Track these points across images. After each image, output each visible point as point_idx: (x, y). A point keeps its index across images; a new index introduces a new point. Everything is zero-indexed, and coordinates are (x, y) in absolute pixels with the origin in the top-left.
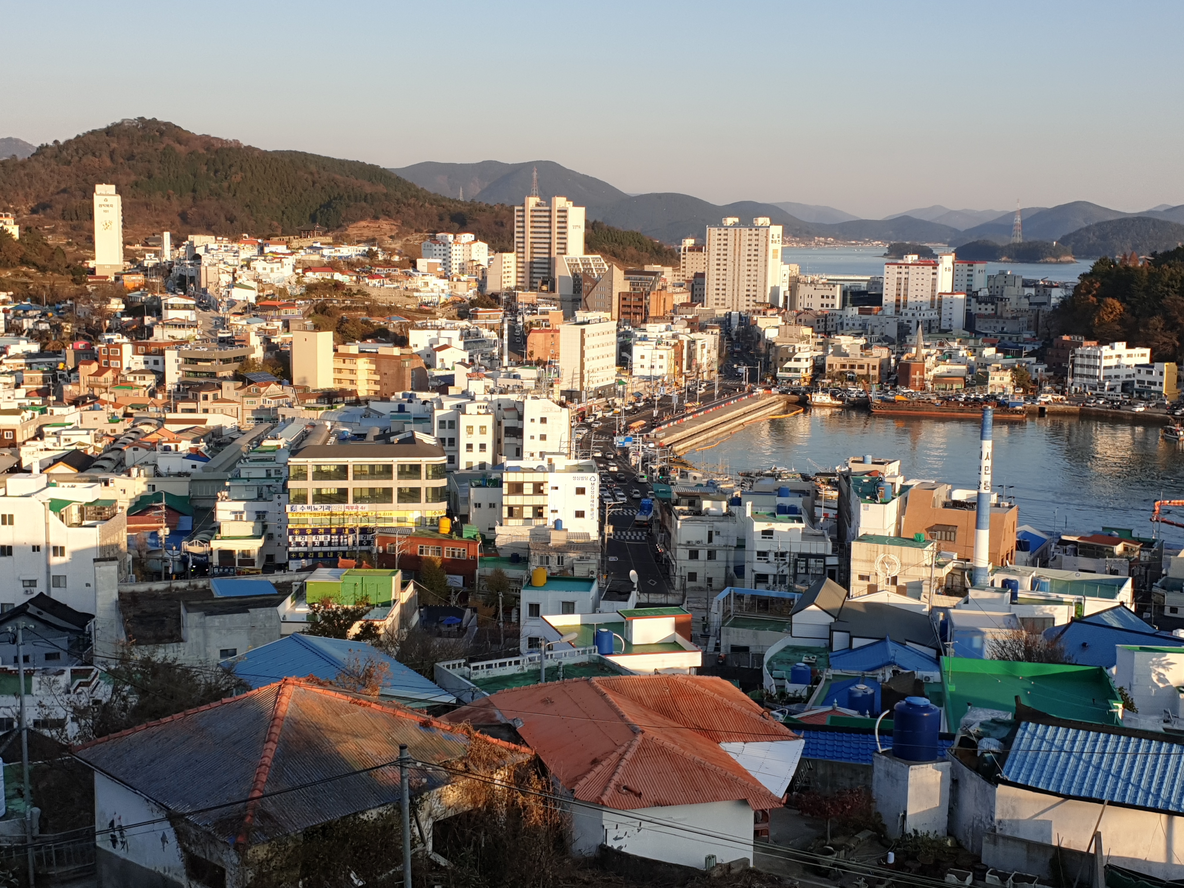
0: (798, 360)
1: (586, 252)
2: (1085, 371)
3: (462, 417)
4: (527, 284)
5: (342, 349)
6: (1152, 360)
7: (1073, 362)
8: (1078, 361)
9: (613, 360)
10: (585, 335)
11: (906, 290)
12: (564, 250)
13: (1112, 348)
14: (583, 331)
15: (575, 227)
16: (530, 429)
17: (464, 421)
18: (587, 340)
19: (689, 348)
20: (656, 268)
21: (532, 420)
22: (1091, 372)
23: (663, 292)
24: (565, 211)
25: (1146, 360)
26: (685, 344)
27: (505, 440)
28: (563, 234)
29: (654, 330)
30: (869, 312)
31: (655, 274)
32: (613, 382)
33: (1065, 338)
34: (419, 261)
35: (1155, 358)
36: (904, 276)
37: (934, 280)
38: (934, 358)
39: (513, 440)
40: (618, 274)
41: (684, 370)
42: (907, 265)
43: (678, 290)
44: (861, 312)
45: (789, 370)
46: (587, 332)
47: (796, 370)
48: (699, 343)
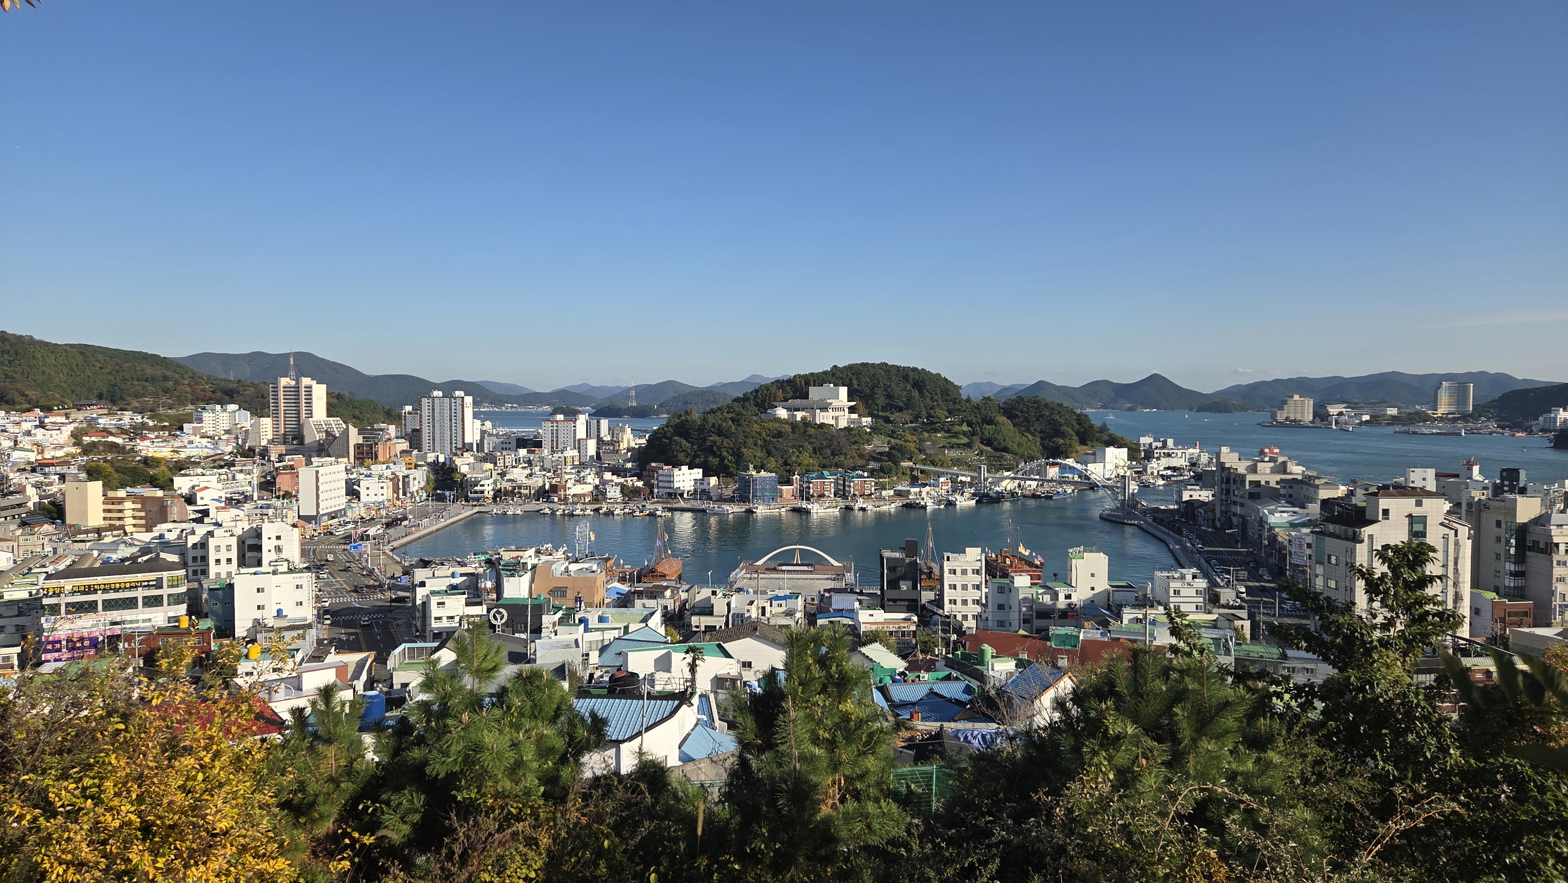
0: (483, 485)
1: (328, 416)
2: (666, 485)
3: (210, 539)
4: (282, 440)
5: (111, 494)
6: (703, 476)
7: (657, 479)
8: (661, 478)
9: (344, 491)
10: (319, 475)
11: (557, 437)
12: (310, 414)
13: (680, 470)
14: (317, 472)
15: (318, 398)
16: (267, 545)
17: (212, 543)
18: (321, 479)
19: (404, 481)
20: (383, 425)
21: (269, 538)
22: (668, 485)
23: (388, 443)
24: (311, 387)
25: (700, 476)
26: (401, 478)
27: (249, 554)
28: (309, 404)
29: (377, 469)
30: (533, 452)
31: (382, 430)
32: (343, 507)
33: (653, 464)
34: (185, 425)
35: (705, 474)
36: (555, 428)
37: (575, 430)
38: (573, 481)
39: (255, 554)
40: (353, 431)
41: (401, 496)
42: (557, 422)
43: (400, 441)
44: (529, 452)
45: (476, 492)
46: (320, 473)
47: (482, 492)
48: (411, 477)
